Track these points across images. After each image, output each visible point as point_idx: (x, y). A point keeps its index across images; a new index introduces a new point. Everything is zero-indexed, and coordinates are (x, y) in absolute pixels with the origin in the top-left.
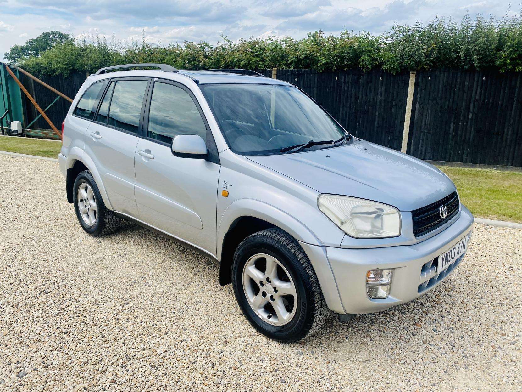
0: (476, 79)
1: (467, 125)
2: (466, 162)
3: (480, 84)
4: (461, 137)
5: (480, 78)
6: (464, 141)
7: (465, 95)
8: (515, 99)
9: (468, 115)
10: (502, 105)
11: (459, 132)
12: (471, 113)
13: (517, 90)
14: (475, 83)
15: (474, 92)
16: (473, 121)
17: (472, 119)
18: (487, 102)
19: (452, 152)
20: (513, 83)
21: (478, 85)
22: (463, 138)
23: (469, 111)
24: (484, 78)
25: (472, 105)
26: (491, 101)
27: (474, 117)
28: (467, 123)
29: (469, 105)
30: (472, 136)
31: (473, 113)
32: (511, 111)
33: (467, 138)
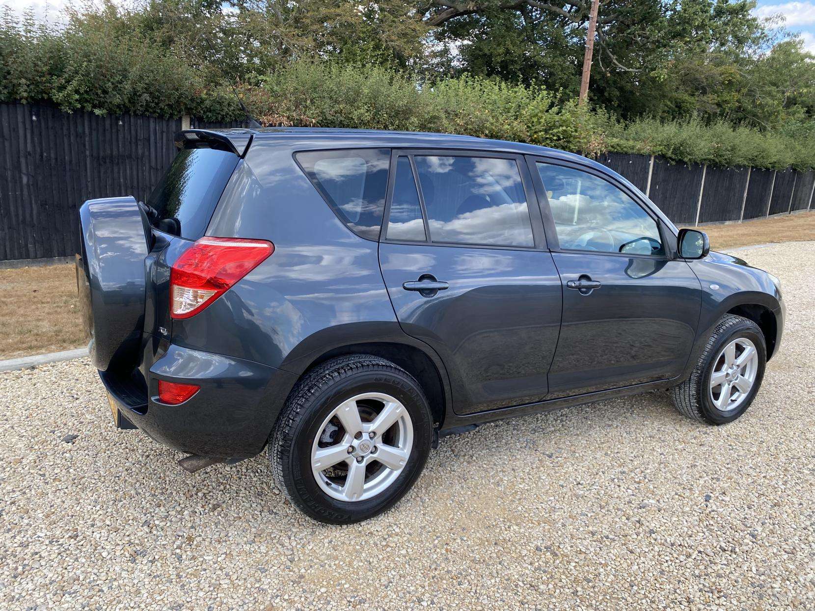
0: (20, 119)
1: (22, 195)
2: (36, 257)
3: (28, 126)
4: (17, 215)
5: (27, 117)
6: (24, 221)
7: (7, 144)
8: (88, 153)
9: (21, 178)
10: (71, 162)
11: (12, 209)
12: (24, 174)
13: (87, 139)
14: (20, 125)
15: (22, 140)
16: (31, 187)
17: (28, 185)
18: (46, 157)
19: (8, 243)
20: (80, 129)
21: (25, 129)
22: (21, 218)
23: (20, 172)
24: (34, 118)
25: (23, 160)
26: (53, 156)
27: (31, 183)
28: (22, 191)
29: (19, 162)
30: (35, 212)
31: (28, 175)
32: (86, 170)
33: (28, 216)
